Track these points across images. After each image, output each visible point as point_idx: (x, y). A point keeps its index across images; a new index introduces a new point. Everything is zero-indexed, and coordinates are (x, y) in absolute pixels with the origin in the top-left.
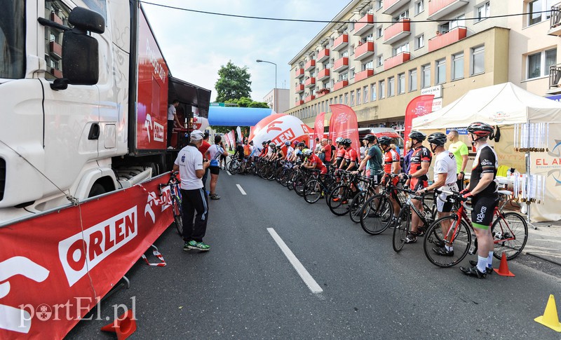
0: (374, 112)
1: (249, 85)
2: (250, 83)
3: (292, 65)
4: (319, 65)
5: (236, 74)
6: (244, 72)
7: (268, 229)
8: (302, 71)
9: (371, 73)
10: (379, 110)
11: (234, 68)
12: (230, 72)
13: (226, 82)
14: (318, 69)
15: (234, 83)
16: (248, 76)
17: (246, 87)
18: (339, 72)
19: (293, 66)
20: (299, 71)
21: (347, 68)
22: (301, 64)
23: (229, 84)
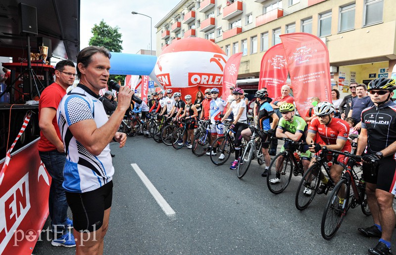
0: (245, 66)
1: (120, 44)
2: (122, 42)
3: (158, 28)
4: (185, 27)
5: (109, 33)
6: (116, 31)
7: (132, 164)
8: (168, 33)
9: (240, 31)
10: (250, 64)
11: (107, 27)
12: (103, 31)
13: (99, 39)
14: (184, 30)
15: (107, 40)
16: (120, 36)
17: (118, 45)
18: (206, 32)
19: (160, 28)
20: (165, 32)
21: (214, 28)
22: (167, 27)
23: (102, 41)
